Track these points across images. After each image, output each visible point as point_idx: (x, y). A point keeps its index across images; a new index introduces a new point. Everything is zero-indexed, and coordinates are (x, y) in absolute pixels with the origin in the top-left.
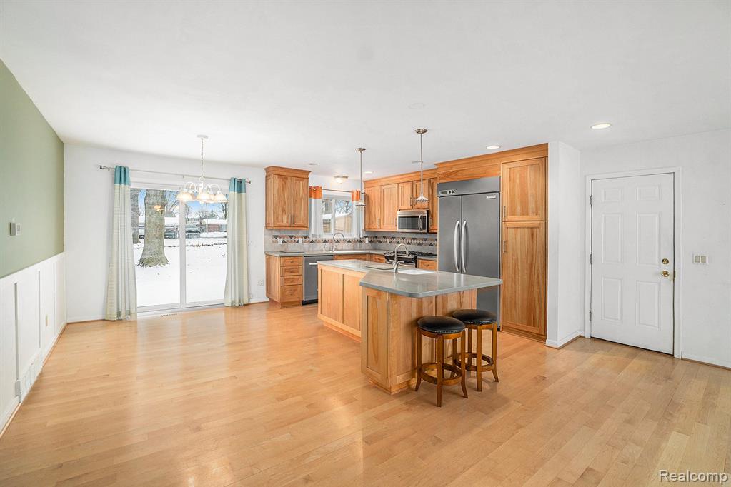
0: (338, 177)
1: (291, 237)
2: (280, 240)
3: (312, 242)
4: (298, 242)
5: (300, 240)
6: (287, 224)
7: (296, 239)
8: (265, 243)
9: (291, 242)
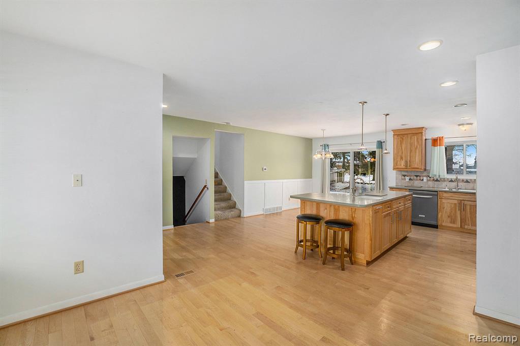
0: (463, 124)
1: (417, 176)
2: (407, 179)
3: (437, 180)
4: (423, 180)
5: (425, 179)
6: (404, 167)
7: (421, 178)
8: (396, 180)
9: (417, 180)
